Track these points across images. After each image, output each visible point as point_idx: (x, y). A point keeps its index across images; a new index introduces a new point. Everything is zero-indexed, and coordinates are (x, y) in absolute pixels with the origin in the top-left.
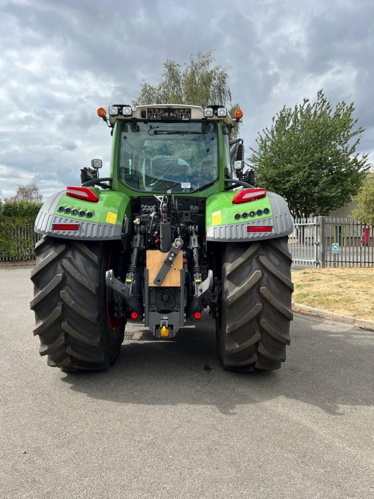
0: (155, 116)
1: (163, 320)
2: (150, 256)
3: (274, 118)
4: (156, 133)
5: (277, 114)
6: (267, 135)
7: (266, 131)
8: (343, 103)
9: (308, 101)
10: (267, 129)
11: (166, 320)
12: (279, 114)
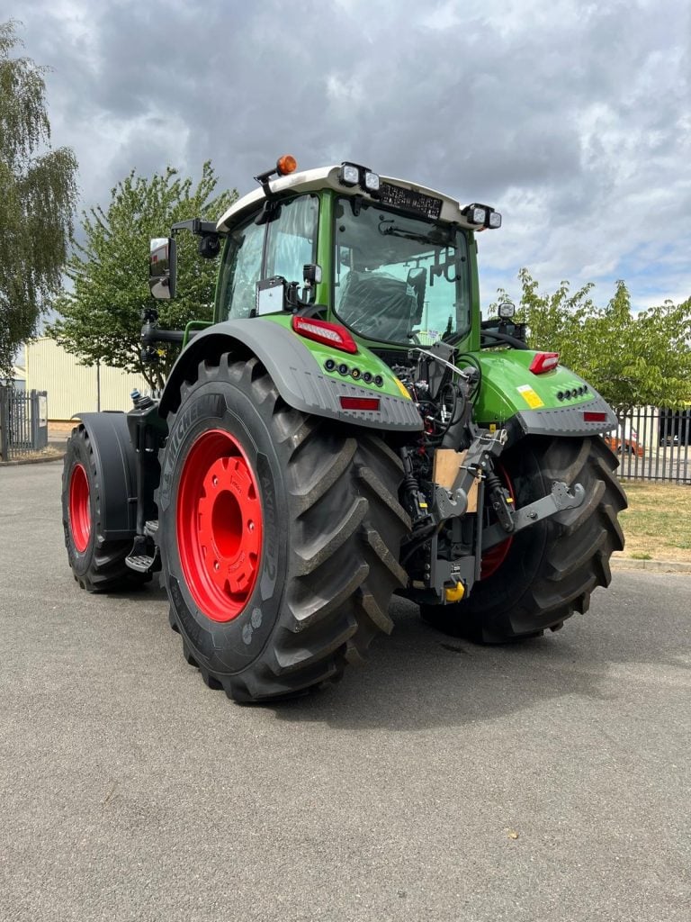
0: (390, 200)
1: (454, 572)
2: (441, 459)
3: (115, 190)
4: (390, 232)
5: (120, 184)
6: (99, 221)
7: (97, 212)
8: (235, 191)
9: (174, 172)
10: (99, 208)
11: (458, 571)
12: (124, 185)
